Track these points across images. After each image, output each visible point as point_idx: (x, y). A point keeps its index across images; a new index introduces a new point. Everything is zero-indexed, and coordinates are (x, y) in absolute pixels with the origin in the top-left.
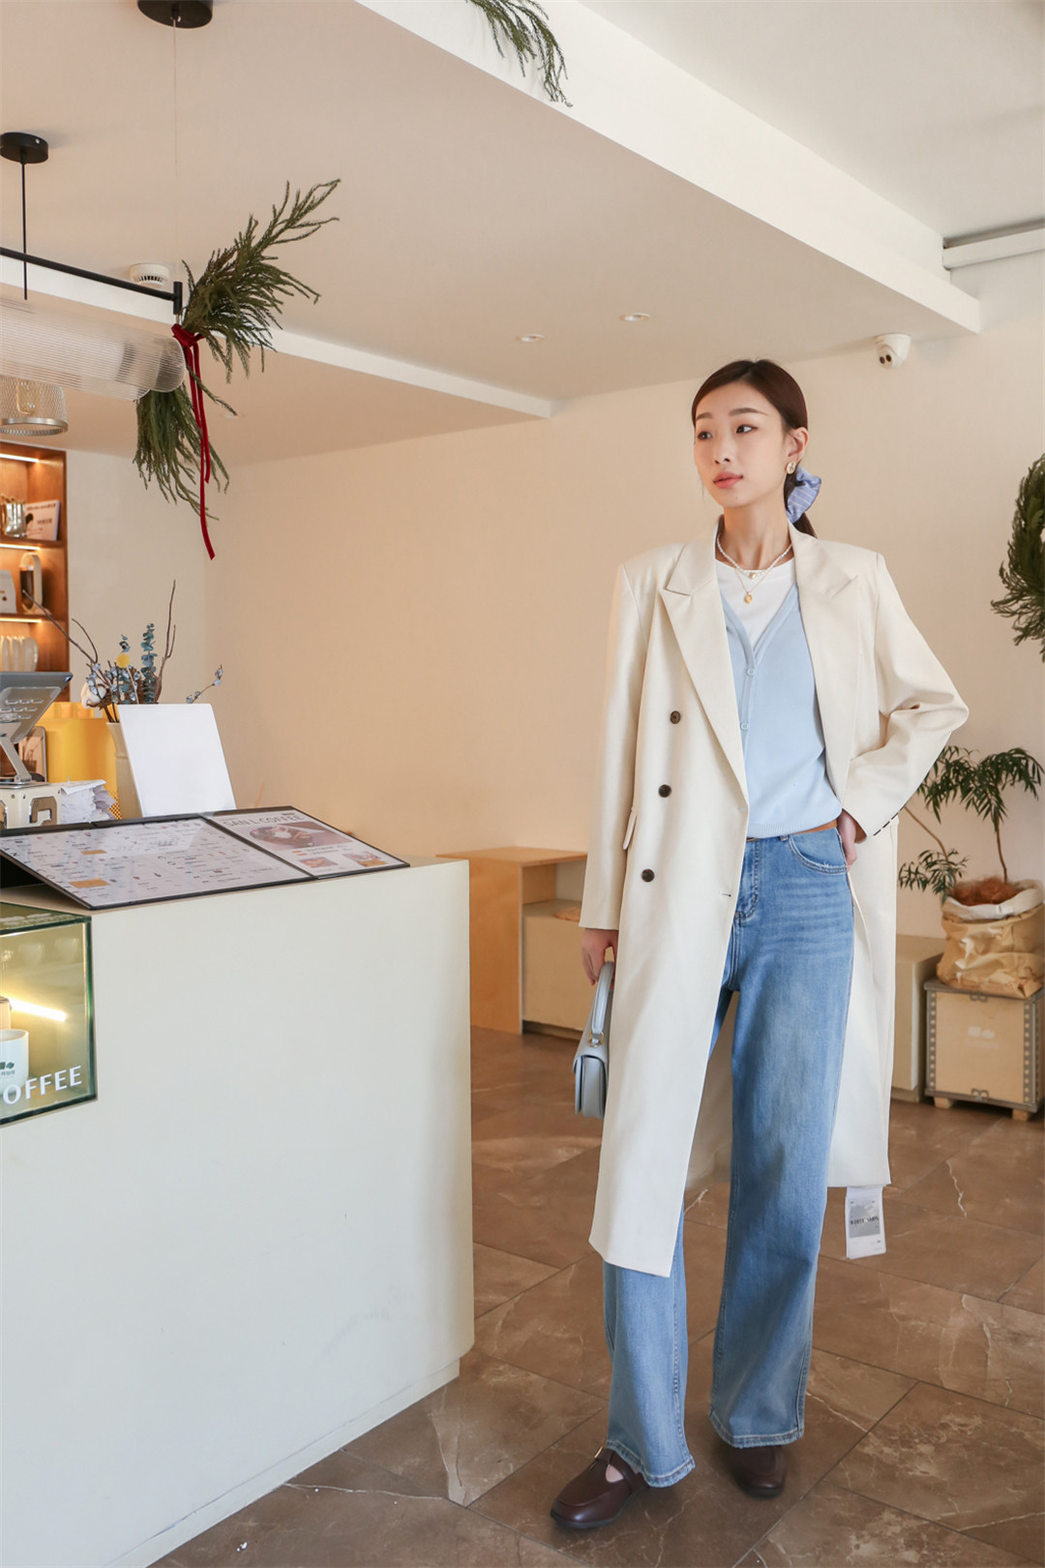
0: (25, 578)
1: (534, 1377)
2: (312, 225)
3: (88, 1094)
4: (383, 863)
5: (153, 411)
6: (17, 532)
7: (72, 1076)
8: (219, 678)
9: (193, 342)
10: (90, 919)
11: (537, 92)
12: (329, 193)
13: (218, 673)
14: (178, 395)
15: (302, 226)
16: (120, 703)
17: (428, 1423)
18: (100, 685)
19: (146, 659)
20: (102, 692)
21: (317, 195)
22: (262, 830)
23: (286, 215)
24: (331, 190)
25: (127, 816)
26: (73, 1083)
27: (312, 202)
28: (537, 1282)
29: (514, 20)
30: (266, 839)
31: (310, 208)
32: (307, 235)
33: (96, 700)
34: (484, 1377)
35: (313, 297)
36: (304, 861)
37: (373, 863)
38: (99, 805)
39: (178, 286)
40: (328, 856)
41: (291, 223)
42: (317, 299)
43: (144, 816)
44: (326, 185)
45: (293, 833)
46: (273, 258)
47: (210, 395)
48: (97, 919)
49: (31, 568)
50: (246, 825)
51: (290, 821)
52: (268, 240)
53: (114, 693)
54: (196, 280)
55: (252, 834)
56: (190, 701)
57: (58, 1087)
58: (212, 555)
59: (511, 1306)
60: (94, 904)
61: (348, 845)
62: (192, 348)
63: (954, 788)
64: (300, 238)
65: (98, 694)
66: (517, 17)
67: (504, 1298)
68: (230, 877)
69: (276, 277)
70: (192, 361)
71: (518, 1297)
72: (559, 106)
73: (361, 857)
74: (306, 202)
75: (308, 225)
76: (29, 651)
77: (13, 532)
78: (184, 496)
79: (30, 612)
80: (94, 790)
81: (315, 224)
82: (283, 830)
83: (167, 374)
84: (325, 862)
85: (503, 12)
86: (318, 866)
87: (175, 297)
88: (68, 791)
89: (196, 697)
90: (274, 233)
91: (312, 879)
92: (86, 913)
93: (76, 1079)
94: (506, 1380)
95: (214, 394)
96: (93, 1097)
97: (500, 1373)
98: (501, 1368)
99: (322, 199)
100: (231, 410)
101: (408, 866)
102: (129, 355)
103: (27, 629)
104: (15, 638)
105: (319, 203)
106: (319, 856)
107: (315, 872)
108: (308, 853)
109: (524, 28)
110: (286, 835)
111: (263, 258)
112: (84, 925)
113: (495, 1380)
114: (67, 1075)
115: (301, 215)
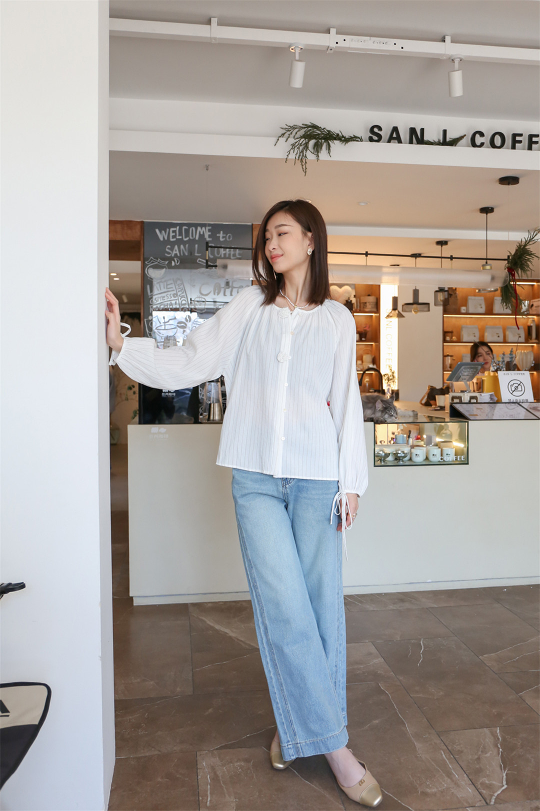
0: (530, 328)
3: (466, 462)
5: (504, 290)
6: (525, 312)
7: (462, 458)
14: (510, 287)
15: (533, 241)
16: (500, 371)
22: (534, 407)
25: (496, 401)
26: (462, 459)
31: (535, 236)
38: (491, 399)
39: (509, 256)
41: (530, 240)
43: (502, 402)
46: (528, 249)
47: (518, 285)
48: (470, 422)
49: (532, 325)
52: (526, 245)
53: (500, 368)
55: (530, 408)
57: (458, 460)
58: (519, 329)
60: (471, 419)
62: (513, 272)
69: (530, 254)
70: (513, 276)
76: (529, 357)
77: (524, 312)
79: (531, 341)
80: (491, 395)
83: (506, 281)
88: (483, 395)
92: (467, 421)
96: (468, 464)
102: (493, 278)
103: (531, 348)
104: (525, 351)
105: (537, 234)
112: (467, 423)
114: (461, 457)
115: (533, 238)
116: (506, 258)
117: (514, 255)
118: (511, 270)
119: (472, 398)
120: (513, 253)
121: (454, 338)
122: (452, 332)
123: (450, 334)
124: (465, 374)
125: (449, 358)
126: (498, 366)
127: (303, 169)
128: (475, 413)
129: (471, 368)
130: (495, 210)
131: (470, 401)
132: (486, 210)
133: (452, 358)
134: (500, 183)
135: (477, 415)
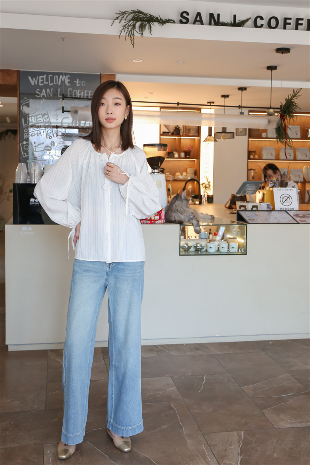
3: (245, 253)
12: (301, 90)
14: (282, 127)
15: (296, 96)
18: (272, 184)
20: (272, 185)
22: (297, 214)
23: (293, 95)
25: (273, 210)
26: (242, 251)
30: (296, 216)
33: (271, 186)
36: (300, 220)
38: (268, 207)
45: (304, 215)
46: (294, 102)
48: (248, 225)
51: (306, 213)
52: (292, 99)
55: (294, 215)
57: (239, 251)
60: (249, 223)
68: (281, 221)
70: (284, 120)
74: (296, 92)
75: (297, 96)
80: (268, 204)
81: (299, 96)
83: (278, 124)
86: (303, 221)
88: (262, 205)
91: (298, 223)
92: (246, 224)
93: (243, 251)
95: (288, 126)
96: (246, 254)
102: (269, 122)
105: (299, 92)
106: (305, 220)
107: (300, 222)
110: (302, 215)
112: (246, 226)
114: (241, 250)
115: (296, 95)
116: (280, 107)
117: (285, 105)
118: (282, 117)
119: (253, 207)
120: (284, 104)
121: (256, 157)
122: (255, 152)
123: (253, 153)
124: (250, 189)
125: (253, 171)
126: (274, 184)
127: (132, 43)
128: (253, 219)
129: (255, 185)
130: (278, 68)
131: (252, 209)
132: (271, 68)
133: (254, 171)
134: (276, 52)
135: (254, 220)
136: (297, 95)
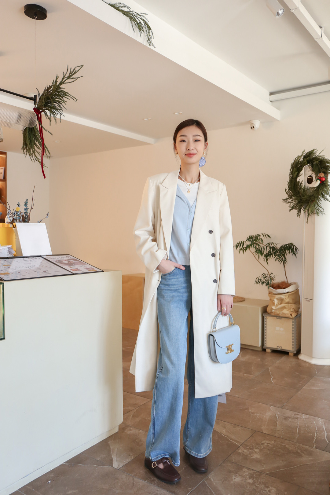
1: (141, 431)
2: (75, 78)
3: (3, 337)
4: (96, 270)
5: (27, 134)
8: (48, 216)
9: (40, 113)
10: (4, 283)
11: (145, 43)
12: (80, 69)
13: (47, 214)
14: (35, 129)
15: (72, 78)
16: (17, 222)
17: (108, 445)
18: (11, 217)
19: (25, 209)
20: (11, 219)
21: (77, 69)
22: (59, 261)
23: (67, 75)
24: (81, 68)
25: (18, 255)
27: (75, 71)
28: (144, 403)
29: (138, 22)
30: (60, 263)
31: (74, 73)
32: (73, 81)
33: (10, 221)
34: (126, 431)
35: (75, 100)
36: (71, 269)
37: (93, 270)
38: (10, 252)
39: (35, 96)
40: (79, 268)
41: (69, 78)
42: (76, 100)
43: (23, 256)
44: (79, 66)
45: (69, 261)
46: (64, 88)
47: (45, 129)
48: (5, 283)
50: (55, 259)
51: (68, 258)
52: (61, 83)
53: (15, 219)
54: (41, 95)
55: (56, 261)
56: (38, 222)
58: (45, 177)
59: (135, 410)
60: (5, 280)
61: (85, 265)
62: (39, 115)
63: (272, 254)
64: (71, 82)
65: (10, 220)
66: (139, 21)
67: (134, 408)
68: (48, 273)
69: (65, 94)
70: (39, 119)
71: (138, 408)
72: (152, 47)
73: (89, 269)
74: (73, 71)
75: (74, 78)
78: (37, 160)
80: (8, 248)
81: (76, 78)
82: (66, 260)
83: (32, 122)
84: (78, 270)
85: (135, 19)
86: (76, 271)
87: (34, 99)
88: (0, 248)
89: (41, 221)
90: (64, 80)
91: (73, 274)
94: (132, 432)
95: (46, 129)
97: (131, 430)
98: (131, 429)
99: (78, 71)
100: (51, 134)
101: (103, 271)
102: (20, 116)
105: (77, 72)
106: (76, 268)
107: (74, 272)
108: (73, 267)
109: (141, 24)
110: (66, 262)
111: (61, 88)
112: (2, 285)
113: (129, 432)
117: (43, 95)
118: (38, 111)
136: (74, 76)
